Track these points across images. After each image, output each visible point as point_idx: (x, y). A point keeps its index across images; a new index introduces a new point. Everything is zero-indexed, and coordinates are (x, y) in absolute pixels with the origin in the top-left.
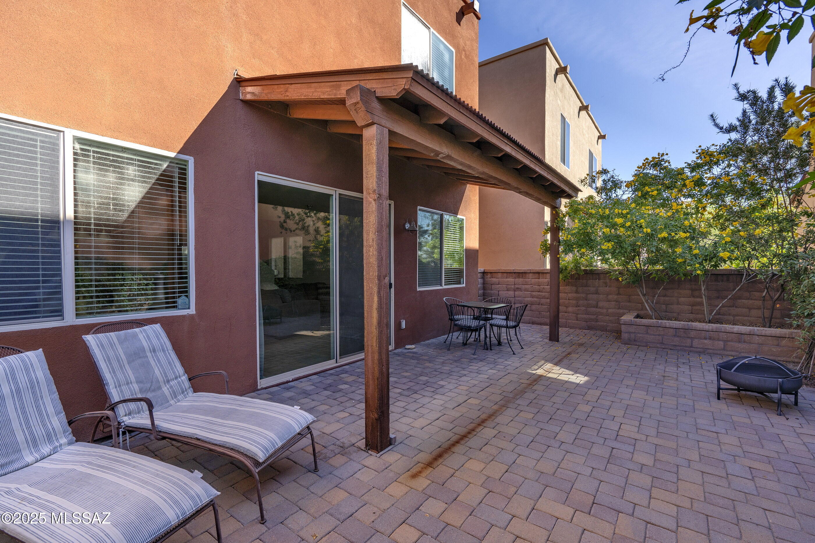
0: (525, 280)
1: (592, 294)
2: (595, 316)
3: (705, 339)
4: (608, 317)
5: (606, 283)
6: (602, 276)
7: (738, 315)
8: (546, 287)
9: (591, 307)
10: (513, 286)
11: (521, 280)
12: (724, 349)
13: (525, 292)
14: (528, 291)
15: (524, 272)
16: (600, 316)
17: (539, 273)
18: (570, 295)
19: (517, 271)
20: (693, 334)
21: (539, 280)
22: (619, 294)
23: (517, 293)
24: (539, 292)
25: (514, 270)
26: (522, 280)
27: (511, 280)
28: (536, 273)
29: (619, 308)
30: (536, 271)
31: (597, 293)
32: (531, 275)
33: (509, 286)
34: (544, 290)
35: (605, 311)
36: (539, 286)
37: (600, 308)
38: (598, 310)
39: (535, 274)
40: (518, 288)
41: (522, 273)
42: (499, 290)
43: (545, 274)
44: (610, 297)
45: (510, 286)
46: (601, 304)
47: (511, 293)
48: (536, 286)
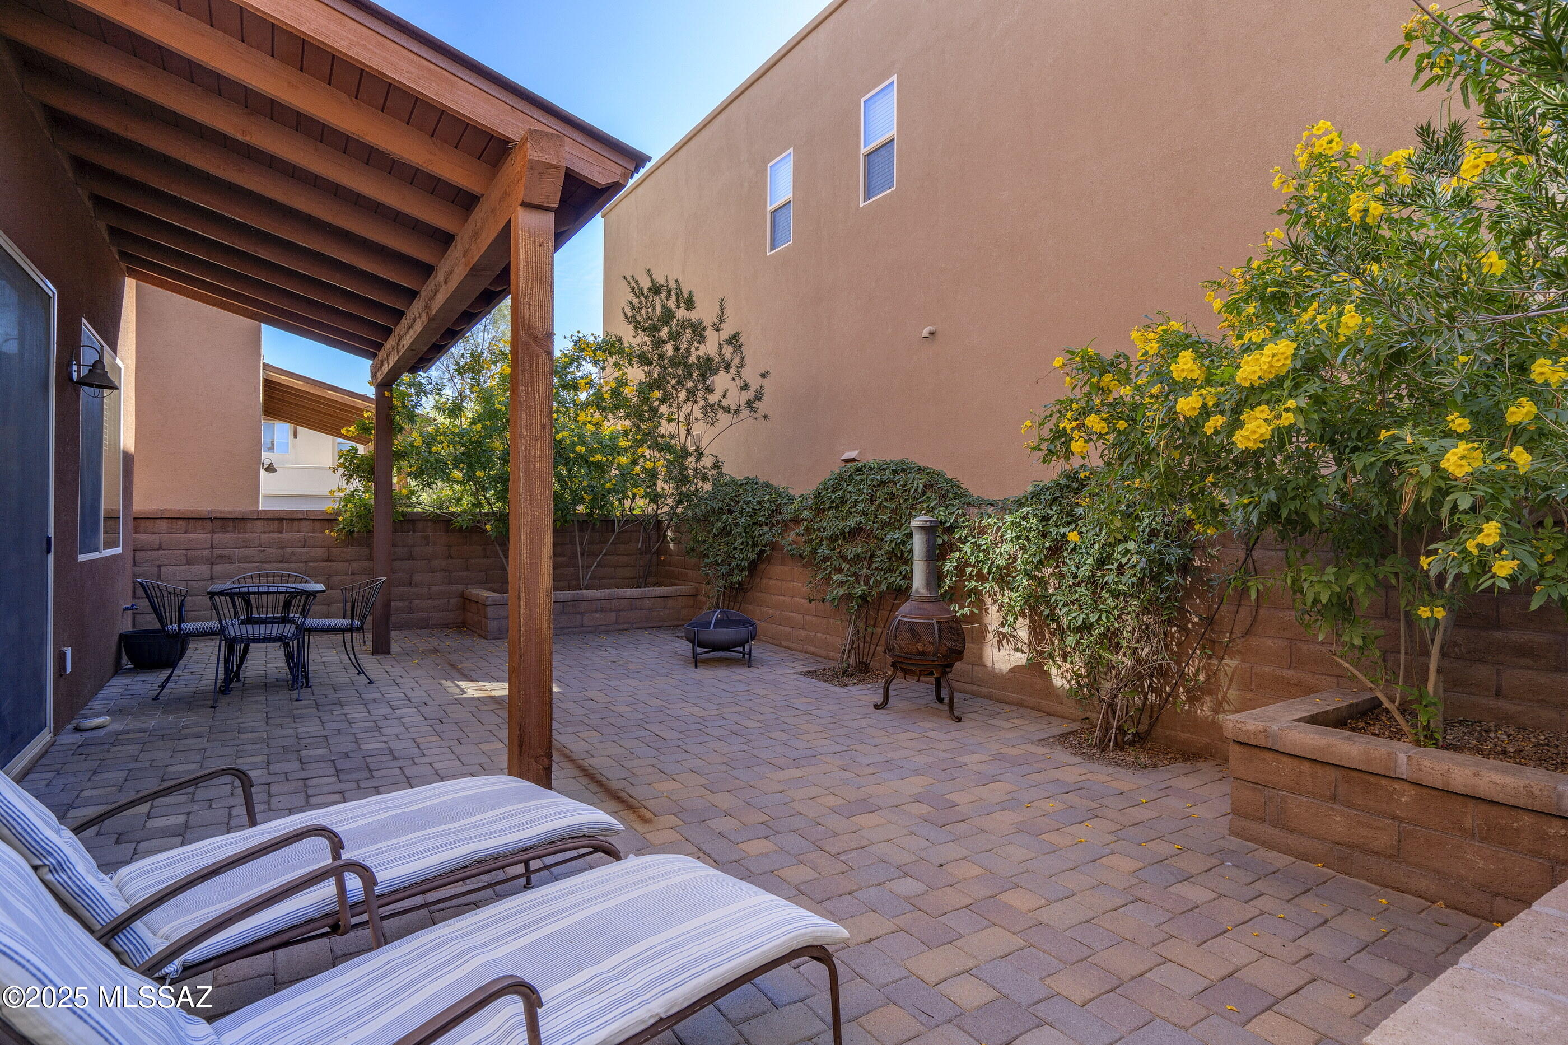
0: (241, 535)
1: (402, 560)
2: (406, 603)
3: (596, 611)
4: (430, 601)
5: (426, 538)
6: (420, 525)
7: (605, 578)
8: (299, 550)
9: (399, 585)
10: (205, 553)
11: (229, 537)
12: (617, 623)
13: (243, 565)
14: (250, 562)
15: (240, 516)
16: (416, 602)
17: (280, 520)
18: (355, 565)
19: (219, 515)
20: (583, 606)
21: (280, 535)
22: (449, 557)
23: (218, 568)
24: (281, 562)
25: (210, 512)
26: (236, 535)
27: (200, 537)
28: (277, 519)
29: (450, 583)
30: (276, 516)
31: (411, 557)
32: (259, 523)
33: (193, 552)
34: (294, 558)
35: (425, 590)
36: (282, 548)
37: (416, 586)
38: (412, 590)
39: (271, 523)
40: (222, 557)
41: (233, 519)
42: (159, 563)
43: (296, 523)
44: (435, 563)
45: (199, 552)
46: (417, 578)
47: (202, 570)
48: (274, 550)
